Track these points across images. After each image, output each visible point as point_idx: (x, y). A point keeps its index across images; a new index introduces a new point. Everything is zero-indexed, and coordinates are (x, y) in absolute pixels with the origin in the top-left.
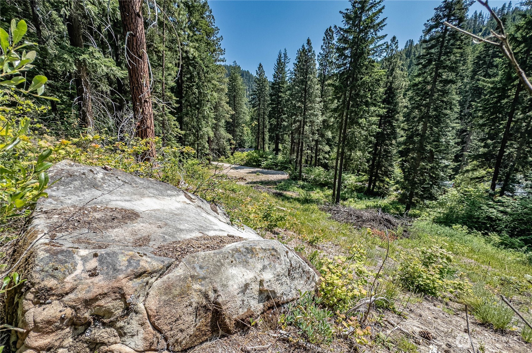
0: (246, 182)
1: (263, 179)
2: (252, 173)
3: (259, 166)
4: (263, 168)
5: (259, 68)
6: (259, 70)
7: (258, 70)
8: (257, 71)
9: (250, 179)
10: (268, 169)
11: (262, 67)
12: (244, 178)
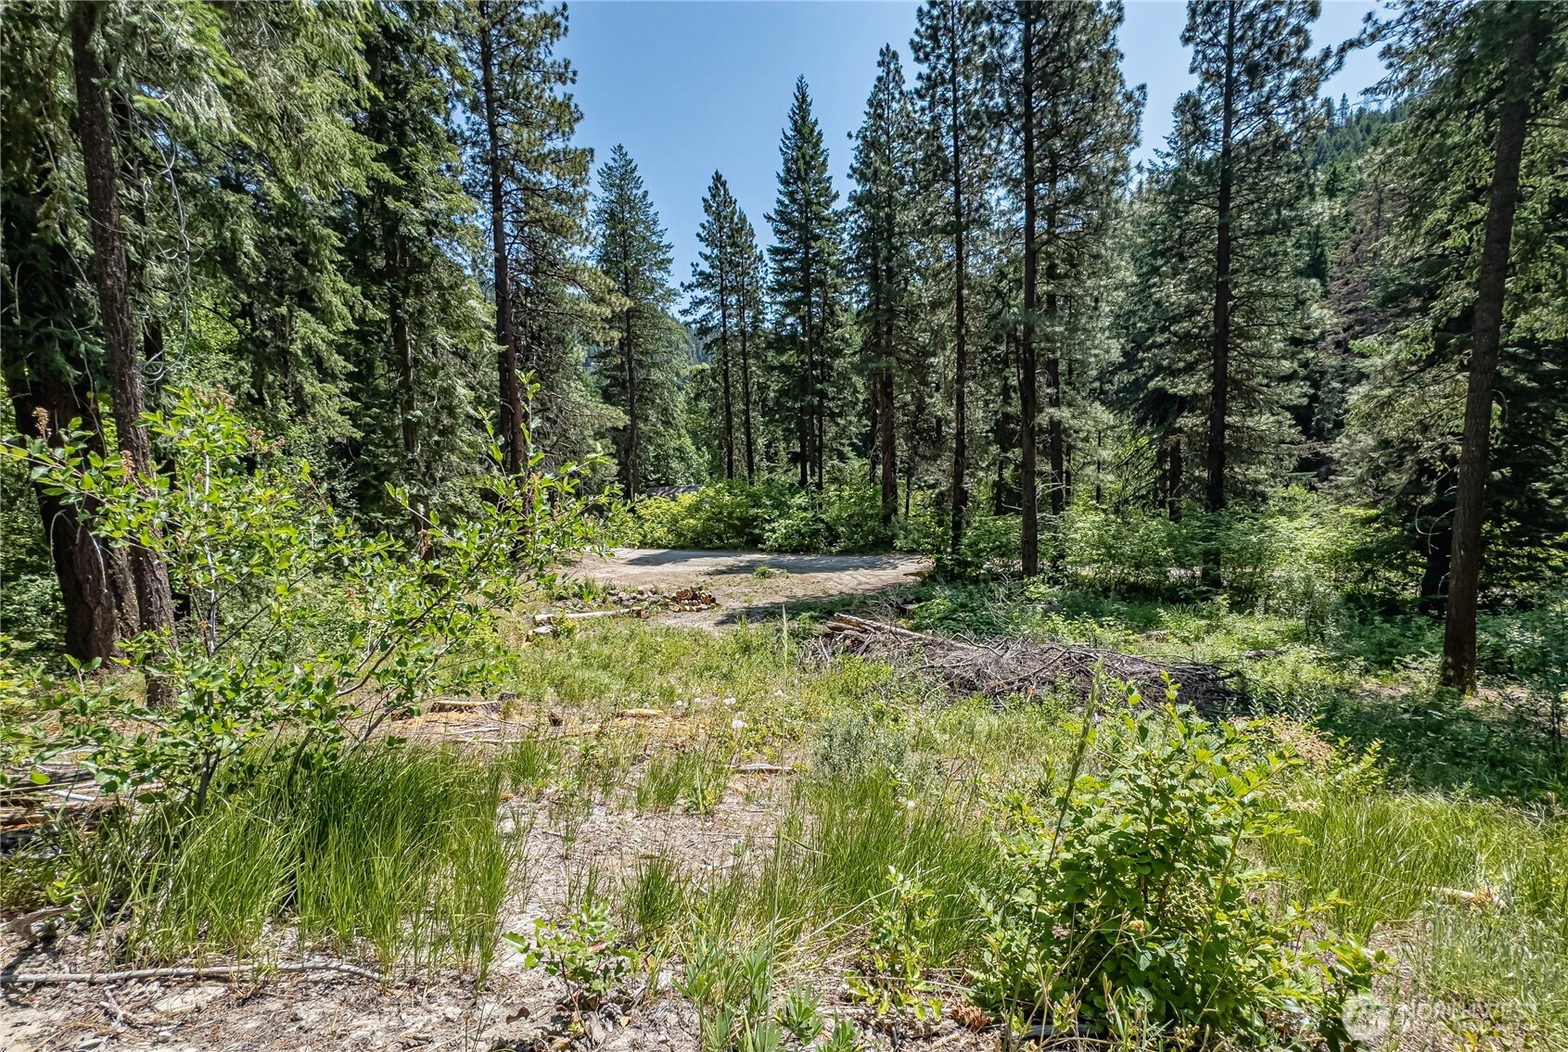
0: (719, 614)
1: (799, 593)
2: (731, 570)
3: (754, 543)
4: (771, 551)
5: (714, 191)
6: (714, 196)
7: (708, 197)
8: (704, 200)
9: (730, 595)
10: (795, 551)
11: (724, 184)
12: (704, 593)
